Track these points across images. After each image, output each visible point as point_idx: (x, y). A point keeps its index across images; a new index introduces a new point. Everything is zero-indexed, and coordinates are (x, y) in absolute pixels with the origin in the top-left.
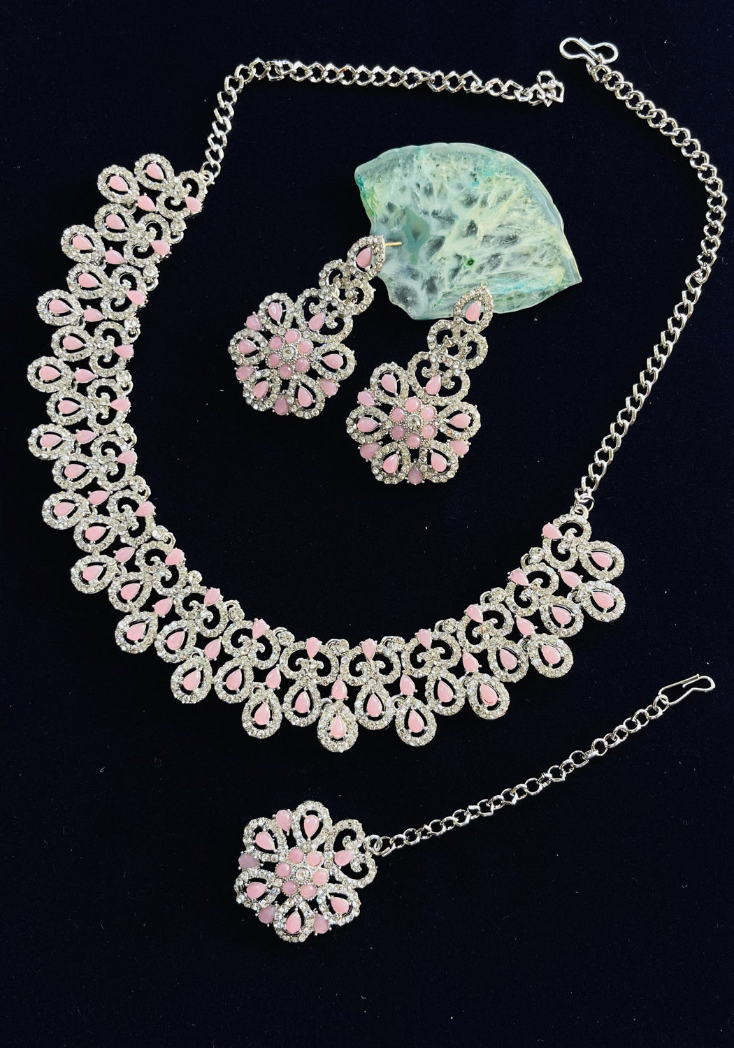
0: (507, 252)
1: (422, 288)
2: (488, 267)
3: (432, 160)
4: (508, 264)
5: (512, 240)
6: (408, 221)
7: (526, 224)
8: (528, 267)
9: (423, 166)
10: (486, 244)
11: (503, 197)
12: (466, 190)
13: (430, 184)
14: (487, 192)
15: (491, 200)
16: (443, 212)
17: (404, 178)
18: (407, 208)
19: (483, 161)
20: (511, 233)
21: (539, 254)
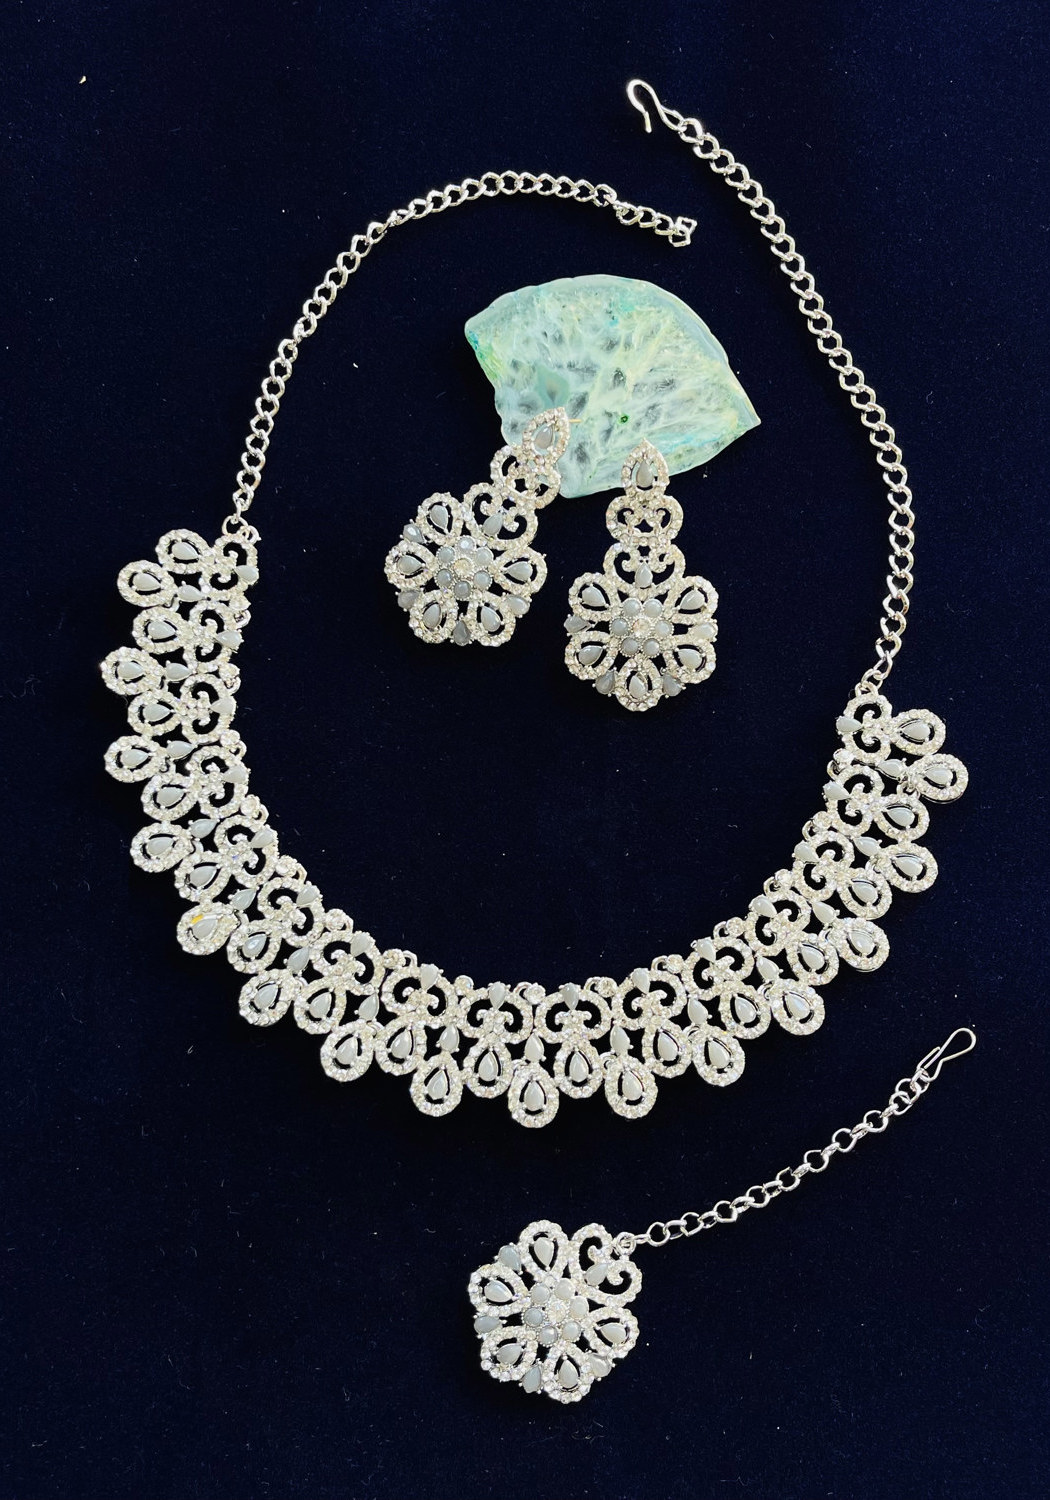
0: (665, 400)
1: (571, 459)
2: (645, 422)
3: (557, 302)
4: (669, 415)
5: (669, 384)
6: (540, 379)
7: (682, 364)
8: (693, 416)
9: (548, 310)
10: (640, 395)
13: (558, 331)
14: (629, 332)
15: (635, 340)
16: (580, 361)
17: (525, 327)
18: (536, 364)
19: (618, 294)
20: (667, 377)
21: (704, 398)
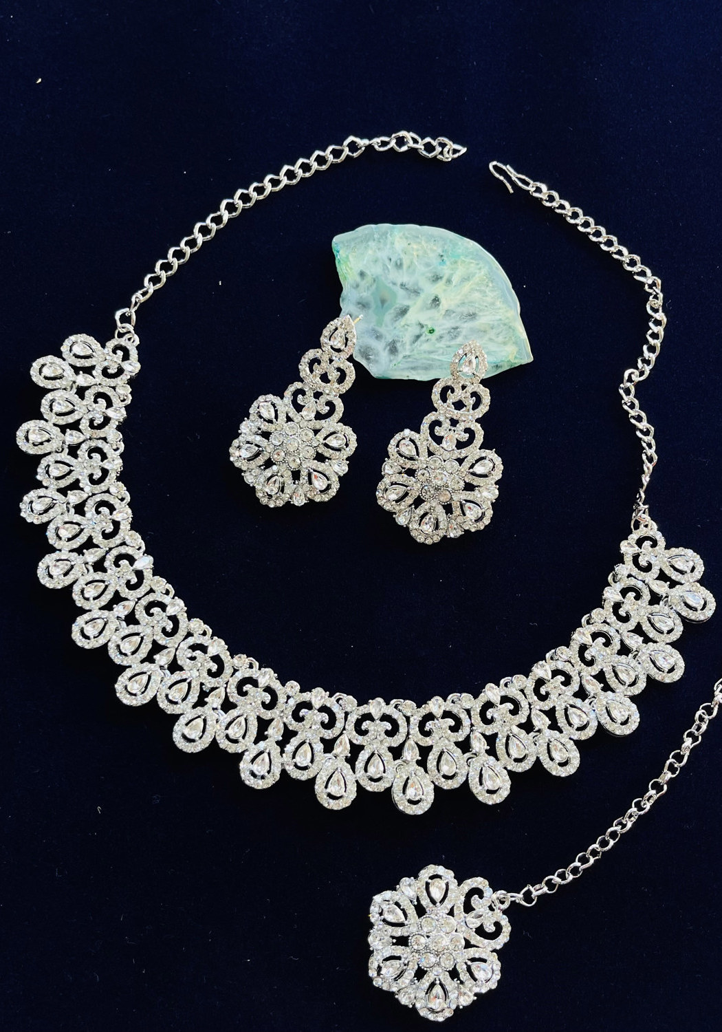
0: (466, 326)
1: (385, 349)
2: (447, 337)
3: (404, 240)
4: (466, 337)
5: (472, 316)
6: (377, 289)
7: (485, 304)
8: (484, 341)
9: (396, 243)
10: (447, 318)
11: (466, 279)
12: (433, 268)
13: (400, 260)
14: (452, 272)
15: (455, 279)
16: (410, 284)
17: (377, 251)
18: (377, 277)
19: (451, 245)
20: (472, 310)
21: (495, 332)
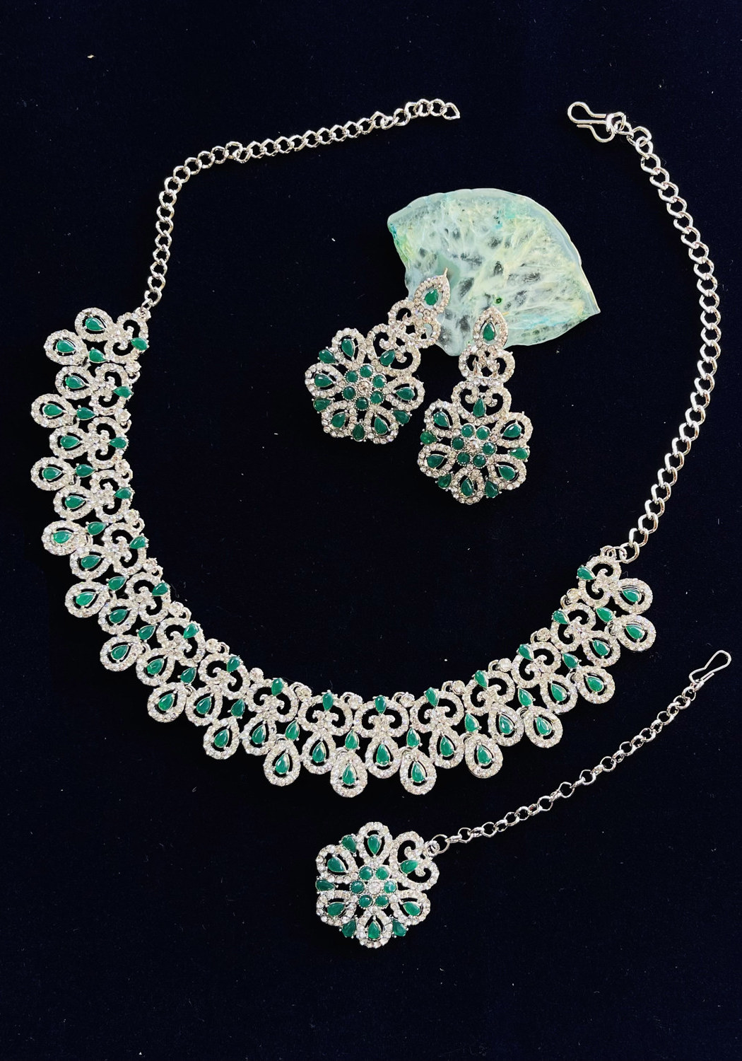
0: (531, 288)
1: (456, 327)
2: (514, 304)
4: (533, 300)
5: (535, 277)
6: (440, 264)
7: (546, 263)
8: (551, 303)
9: (450, 212)
11: (525, 238)
12: (491, 232)
13: (457, 229)
15: (513, 241)
16: (471, 254)
17: (433, 224)
18: (437, 253)
19: (505, 205)
20: (534, 272)
21: (560, 290)
